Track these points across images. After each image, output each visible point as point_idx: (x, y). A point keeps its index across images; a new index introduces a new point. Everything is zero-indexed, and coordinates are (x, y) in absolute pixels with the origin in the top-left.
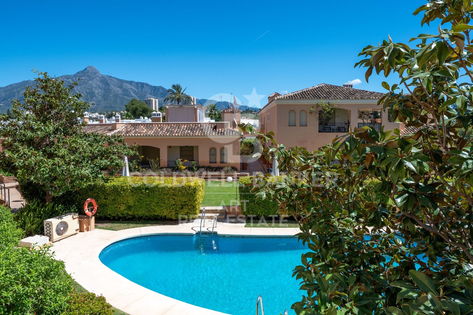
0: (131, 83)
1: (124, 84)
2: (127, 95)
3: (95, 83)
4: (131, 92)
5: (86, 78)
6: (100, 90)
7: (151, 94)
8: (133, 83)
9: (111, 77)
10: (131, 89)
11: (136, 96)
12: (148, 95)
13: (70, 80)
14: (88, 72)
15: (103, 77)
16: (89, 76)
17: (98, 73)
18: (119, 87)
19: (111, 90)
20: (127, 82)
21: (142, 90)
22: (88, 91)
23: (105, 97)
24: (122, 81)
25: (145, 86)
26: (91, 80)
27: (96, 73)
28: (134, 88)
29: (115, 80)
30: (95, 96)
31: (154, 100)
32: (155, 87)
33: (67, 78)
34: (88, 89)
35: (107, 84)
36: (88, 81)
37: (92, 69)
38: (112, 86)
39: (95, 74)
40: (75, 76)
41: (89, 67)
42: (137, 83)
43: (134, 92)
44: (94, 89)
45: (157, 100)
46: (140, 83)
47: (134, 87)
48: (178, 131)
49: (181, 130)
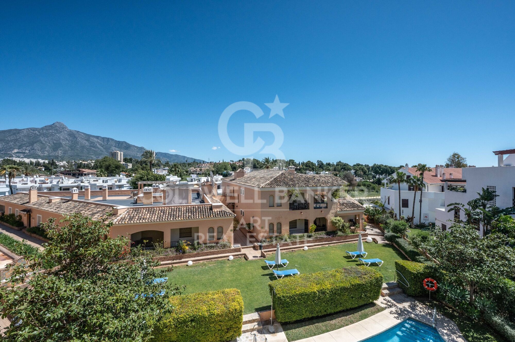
0: (97, 137)
1: (91, 138)
2: (94, 147)
3: (62, 136)
4: (98, 145)
5: (53, 131)
6: (68, 142)
7: (115, 147)
8: (99, 138)
9: (78, 132)
10: (98, 142)
11: (102, 148)
12: (113, 148)
13: (37, 132)
14: (56, 126)
15: (71, 131)
16: (57, 130)
17: (66, 128)
18: (86, 140)
19: (78, 142)
20: (94, 136)
21: (107, 143)
22: (55, 142)
23: (72, 148)
24: (89, 136)
25: (110, 141)
26: (58, 133)
27: (64, 128)
28: (101, 142)
29: (82, 135)
30: (62, 147)
31: (119, 152)
32: (119, 141)
33: (34, 131)
34: (55, 140)
35: (75, 137)
36: (56, 134)
37: (60, 124)
38: (79, 139)
39: (63, 128)
40: (42, 129)
41: (58, 122)
42: (103, 138)
43: (101, 145)
44: (61, 141)
45: (122, 153)
46: (107, 138)
47: (100, 140)
48: (180, 214)
49: (183, 213)
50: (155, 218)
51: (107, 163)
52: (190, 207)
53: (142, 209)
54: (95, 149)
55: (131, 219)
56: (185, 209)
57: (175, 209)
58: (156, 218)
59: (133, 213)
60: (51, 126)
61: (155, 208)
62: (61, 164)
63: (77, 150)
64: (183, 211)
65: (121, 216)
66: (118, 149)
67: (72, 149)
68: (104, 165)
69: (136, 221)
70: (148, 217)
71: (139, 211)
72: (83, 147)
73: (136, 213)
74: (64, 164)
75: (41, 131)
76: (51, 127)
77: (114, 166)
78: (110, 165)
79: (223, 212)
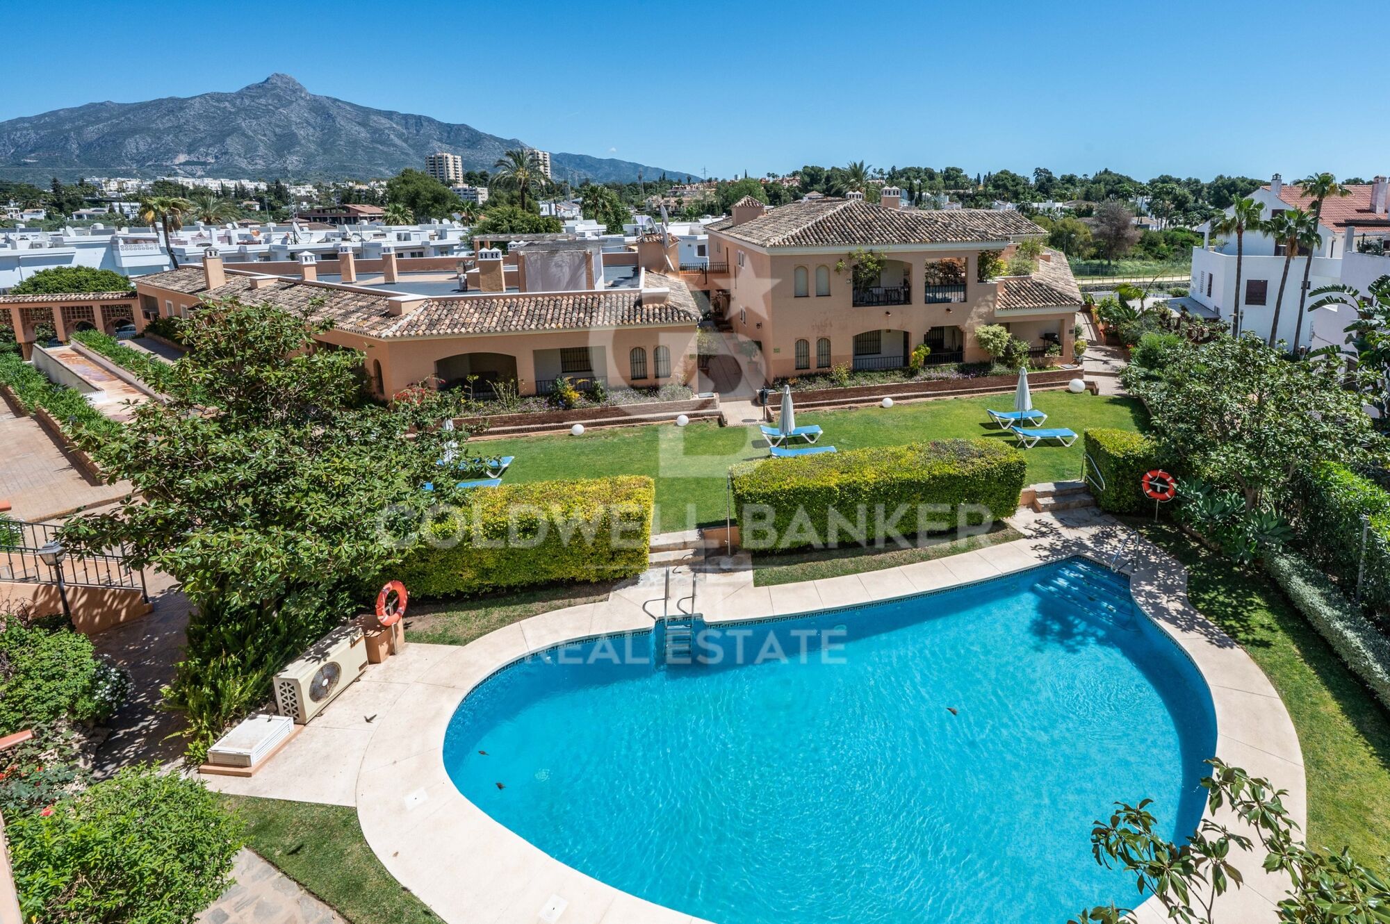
0: (389, 115)
1: (372, 117)
2: (382, 143)
3: (295, 114)
4: (392, 136)
5: (270, 101)
6: (312, 130)
7: (440, 140)
8: (394, 117)
9: (336, 100)
10: (391, 128)
11: (405, 145)
12: (435, 144)
13: (227, 104)
14: (275, 87)
15: (315, 99)
16: (279, 98)
17: (301, 92)
18: (359, 124)
19: (340, 130)
20: (379, 112)
21: (418, 131)
22: (278, 130)
23: (326, 145)
24: (367, 112)
25: (425, 124)
26: (283, 106)
27: (296, 90)
28: (399, 128)
29: (348, 108)
30: (301, 145)
31: (450, 157)
32: (448, 125)
34: (278, 126)
35: (329, 116)
36: (277, 108)
37: (284, 80)
38: (340, 121)
39: (294, 92)
40: (240, 94)
41: (277, 75)
42: (406, 117)
43: (400, 136)
44: (293, 128)
45: (459, 158)
46: (413, 116)
47: (397, 123)
48: (556, 315)
49: (563, 311)
50: (492, 323)
51: (411, 188)
52: (583, 297)
53: (462, 302)
54: (386, 149)
55: (432, 324)
56: (571, 301)
57: (546, 303)
58: (494, 324)
59: (439, 312)
60: (259, 86)
61: (495, 300)
62: (299, 192)
63: (340, 152)
64: (564, 306)
65: (409, 318)
66: (448, 147)
67: (326, 151)
68: (402, 192)
69: (443, 329)
70: (474, 320)
71: (454, 307)
72: (354, 143)
73: (445, 312)
74: (309, 192)
75: (238, 102)
76: (264, 88)
77: (429, 195)
78: (417, 194)
79: (669, 310)
